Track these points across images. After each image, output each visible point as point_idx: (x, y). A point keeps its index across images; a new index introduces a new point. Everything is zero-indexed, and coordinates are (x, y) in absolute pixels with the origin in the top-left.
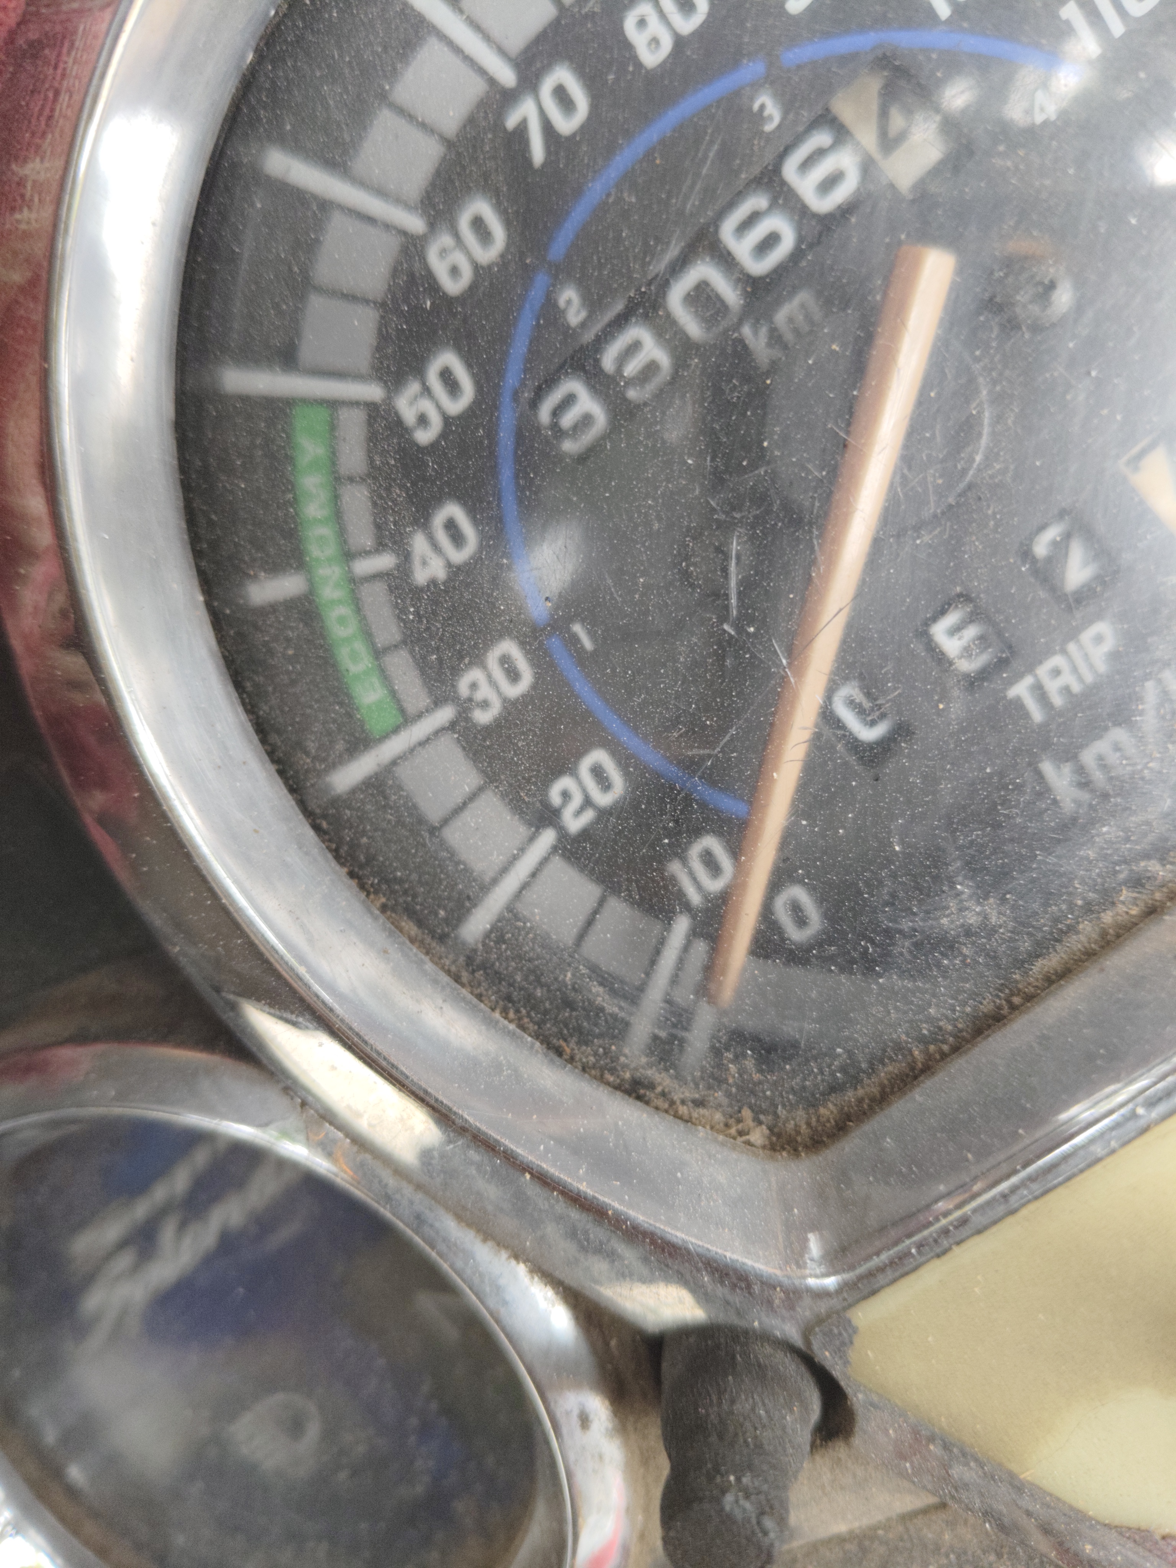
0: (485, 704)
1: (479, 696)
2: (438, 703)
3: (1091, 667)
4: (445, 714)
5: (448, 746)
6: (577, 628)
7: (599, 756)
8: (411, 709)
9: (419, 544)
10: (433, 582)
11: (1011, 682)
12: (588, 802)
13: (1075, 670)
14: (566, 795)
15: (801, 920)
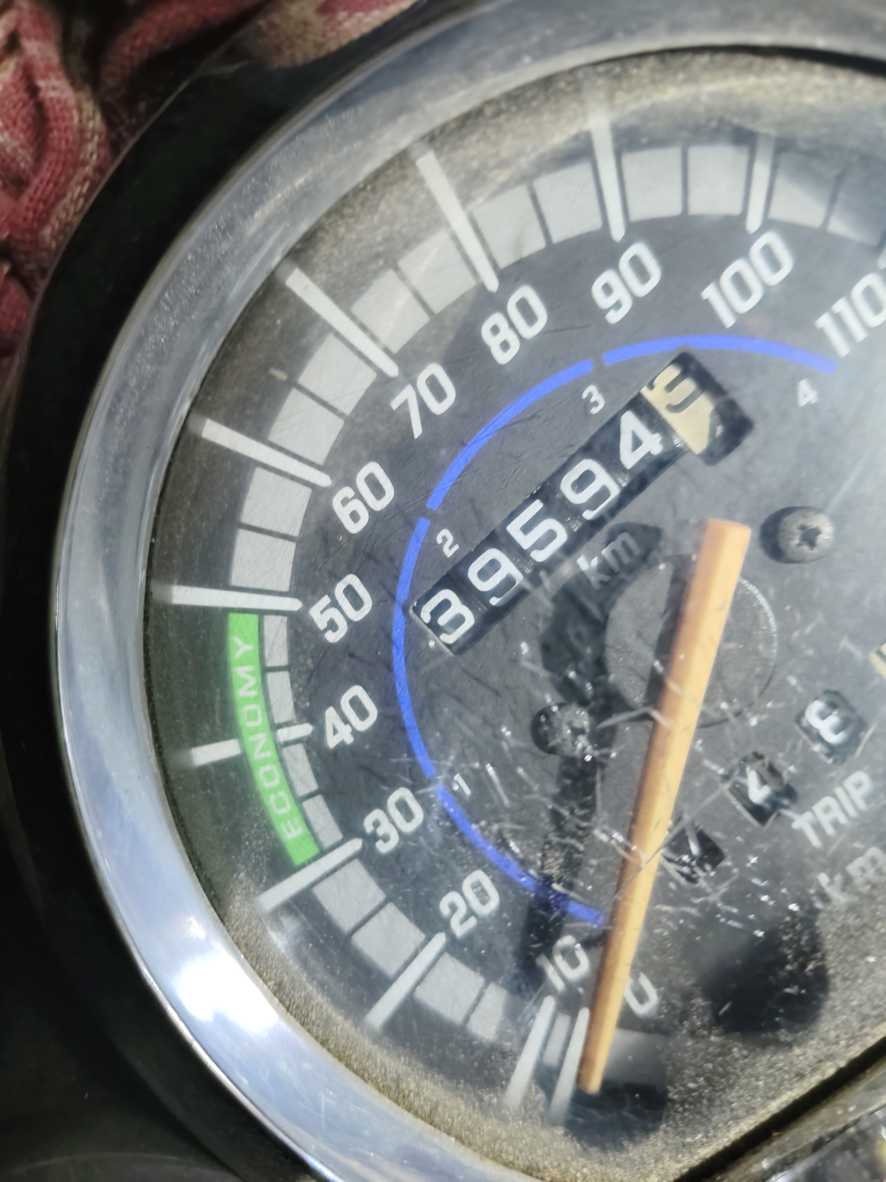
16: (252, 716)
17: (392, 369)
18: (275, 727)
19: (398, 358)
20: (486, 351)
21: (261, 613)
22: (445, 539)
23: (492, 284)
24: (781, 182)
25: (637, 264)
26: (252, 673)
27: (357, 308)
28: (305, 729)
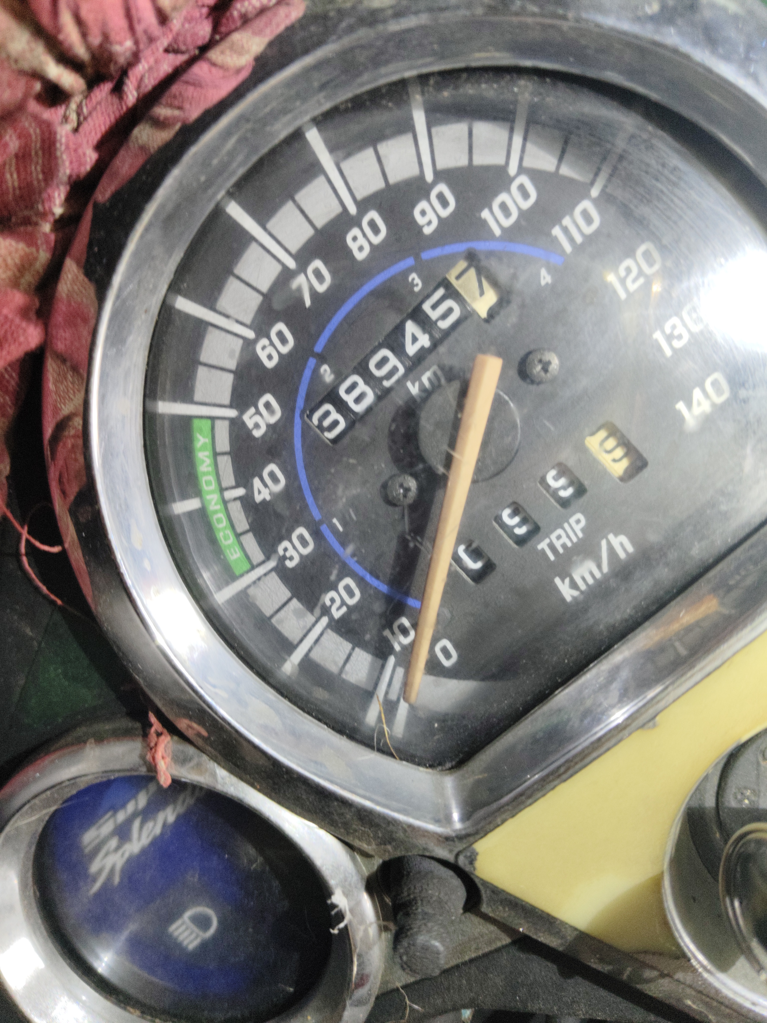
0: (291, 558)
1: (288, 554)
2: (268, 558)
3: (576, 534)
4: (272, 564)
5: (274, 579)
6: (335, 521)
7: (348, 581)
8: (255, 562)
9: (257, 482)
10: (264, 501)
11: (539, 542)
12: (343, 603)
13: (568, 536)
14: (333, 600)
15: (448, 655)
16: (208, 483)
17: (291, 264)
18: (222, 490)
19: (295, 257)
20: (349, 252)
21: (213, 419)
22: (325, 371)
23: (353, 209)
24: (529, 146)
25: (441, 198)
26: (207, 457)
27: (270, 225)
28: (241, 492)
